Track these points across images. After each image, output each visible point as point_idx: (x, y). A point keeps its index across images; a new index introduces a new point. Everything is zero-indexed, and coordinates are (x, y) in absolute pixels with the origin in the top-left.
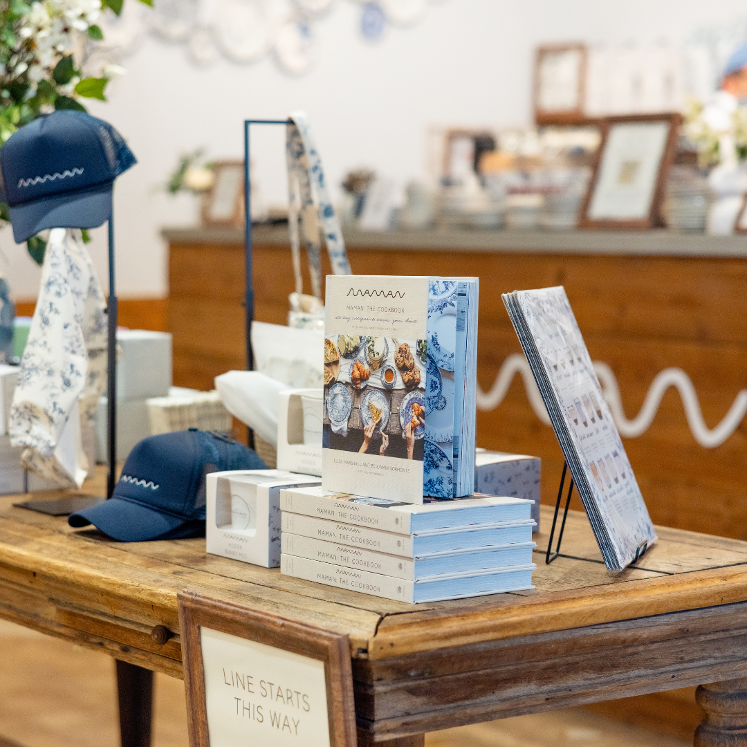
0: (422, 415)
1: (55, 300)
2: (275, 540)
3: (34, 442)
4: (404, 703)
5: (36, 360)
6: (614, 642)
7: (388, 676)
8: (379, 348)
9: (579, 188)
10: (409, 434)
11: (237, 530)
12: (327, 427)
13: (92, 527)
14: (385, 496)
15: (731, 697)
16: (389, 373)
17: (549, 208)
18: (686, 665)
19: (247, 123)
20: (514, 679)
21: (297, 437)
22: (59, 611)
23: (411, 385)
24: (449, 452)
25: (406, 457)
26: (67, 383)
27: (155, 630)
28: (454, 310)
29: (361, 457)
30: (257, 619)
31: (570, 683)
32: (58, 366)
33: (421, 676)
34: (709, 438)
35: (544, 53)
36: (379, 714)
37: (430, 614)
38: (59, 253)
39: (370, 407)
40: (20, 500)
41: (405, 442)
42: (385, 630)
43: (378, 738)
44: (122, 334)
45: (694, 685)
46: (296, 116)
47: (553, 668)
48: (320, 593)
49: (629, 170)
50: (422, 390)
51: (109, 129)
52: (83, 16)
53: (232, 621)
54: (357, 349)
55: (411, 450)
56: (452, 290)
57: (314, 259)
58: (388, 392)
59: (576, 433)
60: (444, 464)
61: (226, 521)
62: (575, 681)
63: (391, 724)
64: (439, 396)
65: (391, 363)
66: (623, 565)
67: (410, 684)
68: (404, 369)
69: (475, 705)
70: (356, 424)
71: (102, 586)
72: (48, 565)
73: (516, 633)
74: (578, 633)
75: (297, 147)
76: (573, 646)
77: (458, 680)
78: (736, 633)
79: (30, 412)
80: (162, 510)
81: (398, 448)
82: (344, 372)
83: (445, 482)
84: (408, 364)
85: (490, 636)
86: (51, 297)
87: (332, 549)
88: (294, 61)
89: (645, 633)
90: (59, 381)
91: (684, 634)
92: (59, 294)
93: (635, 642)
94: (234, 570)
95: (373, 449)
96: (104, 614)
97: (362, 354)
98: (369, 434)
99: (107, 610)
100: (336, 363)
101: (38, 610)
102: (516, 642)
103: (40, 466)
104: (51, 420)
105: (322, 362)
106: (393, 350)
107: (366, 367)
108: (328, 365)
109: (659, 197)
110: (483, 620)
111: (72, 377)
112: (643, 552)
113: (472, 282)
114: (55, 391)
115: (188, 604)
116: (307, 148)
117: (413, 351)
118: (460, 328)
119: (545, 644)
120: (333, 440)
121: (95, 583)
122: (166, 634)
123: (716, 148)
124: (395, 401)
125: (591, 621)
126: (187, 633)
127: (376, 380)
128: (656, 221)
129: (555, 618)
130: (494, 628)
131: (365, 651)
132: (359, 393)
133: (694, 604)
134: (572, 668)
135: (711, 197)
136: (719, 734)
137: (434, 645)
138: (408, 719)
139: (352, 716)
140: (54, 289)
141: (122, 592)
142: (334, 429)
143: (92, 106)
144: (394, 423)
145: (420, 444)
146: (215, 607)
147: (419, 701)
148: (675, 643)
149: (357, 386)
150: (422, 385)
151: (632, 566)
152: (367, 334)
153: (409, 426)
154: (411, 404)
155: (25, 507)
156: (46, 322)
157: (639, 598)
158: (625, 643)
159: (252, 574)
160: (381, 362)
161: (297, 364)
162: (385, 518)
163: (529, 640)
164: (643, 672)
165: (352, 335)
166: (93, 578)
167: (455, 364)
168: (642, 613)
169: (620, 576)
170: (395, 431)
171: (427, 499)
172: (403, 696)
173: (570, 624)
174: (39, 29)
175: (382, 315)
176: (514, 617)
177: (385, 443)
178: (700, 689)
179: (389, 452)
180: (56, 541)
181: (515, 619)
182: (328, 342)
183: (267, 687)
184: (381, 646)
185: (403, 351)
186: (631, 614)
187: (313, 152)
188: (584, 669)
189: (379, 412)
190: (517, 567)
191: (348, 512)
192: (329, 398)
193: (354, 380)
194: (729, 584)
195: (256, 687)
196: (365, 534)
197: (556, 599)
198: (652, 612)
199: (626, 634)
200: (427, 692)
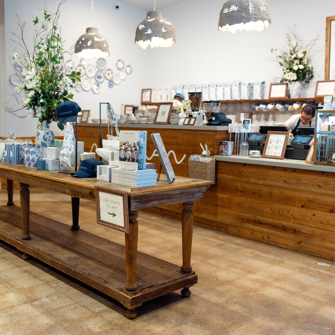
0: (138, 155)
1: (68, 135)
2: (110, 177)
3: (64, 160)
4: (136, 204)
5: (65, 146)
6: (170, 194)
7: (133, 199)
8: (130, 143)
9: (154, 116)
10: (135, 158)
11: (103, 175)
12: (120, 157)
13: (75, 175)
14: (131, 169)
15: (189, 205)
16: (132, 147)
17: (148, 120)
18: (182, 199)
19: (100, 103)
20: (154, 200)
21: (112, 159)
22: (70, 190)
23: (136, 150)
24: (142, 161)
25: (135, 162)
26: (70, 150)
27: (89, 193)
28: (143, 137)
29: (126, 162)
30: (110, 190)
31: (163, 201)
32: (69, 147)
33: (139, 199)
34: (178, 163)
35: (143, 91)
36: (131, 206)
37: (140, 189)
38: (69, 126)
39: (128, 153)
40: (59, 171)
41: (135, 160)
42: (133, 191)
43: (131, 210)
44: (78, 142)
45: (183, 202)
46: (109, 102)
47: (161, 198)
48: (120, 186)
49: (163, 113)
50: (138, 150)
51: (77, 104)
52: (69, 83)
53: (105, 190)
54: (126, 143)
55: (136, 161)
56: (143, 133)
57: (112, 128)
58: (131, 151)
59: (163, 158)
60: (141, 163)
61: (101, 174)
62: (164, 201)
63: (134, 208)
64: (140, 152)
65: (132, 146)
66: (171, 181)
67: (137, 201)
68: (134, 147)
69: (147, 205)
70: (125, 156)
71: (79, 185)
72: (69, 182)
73: (155, 192)
74: (165, 192)
75: (109, 108)
76: (164, 195)
77: (145, 200)
78: (190, 193)
79: (63, 155)
80: (88, 172)
81: (133, 160)
82: (123, 147)
83: (141, 166)
84: (135, 146)
85: (150, 192)
86: (67, 134)
87: (121, 178)
88: (96, 91)
89: (175, 193)
90: (69, 149)
91: (182, 193)
92: (69, 134)
93: (174, 194)
94: (103, 182)
95: (129, 161)
96: (79, 190)
97: (127, 144)
98: (128, 158)
99: (80, 190)
100: (122, 146)
101: (65, 190)
102: (154, 194)
103: (64, 165)
104: (67, 156)
105: (119, 146)
106: (132, 143)
107: (127, 147)
108: (120, 146)
109: (169, 118)
110: (148, 190)
111: (71, 149)
112: (174, 179)
113: (146, 132)
114: (68, 151)
115: (97, 187)
116: (111, 108)
117: (136, 144)
118: (144, 140)
119: (159, 194)
120: (121, 159)
121: (78, 185)
122: (91, 193)
123: (180, 109)
124: (133, 152)
125: (167, 190)
126: (97, 192)
127: (129, 149)
128: (169, 123)
129: (161, 190)
130: (151, 191)
131: (130, 195)
132: (126, 151)
133: (184, 188)
134: (163, 199)
135: (179, 118)
136: (187, 211)
137: (141, 194)
138: (136, 207)
139: (128, 206)
140: (68, 133)
141: (84, 186)
142: (121, 157)
143: (70, 100)
144: (133, 156)
145: (137, 160)
146: (102, 188)
147: (138, 204)
148: (180, 195)
149: (126, 150)
150: (138, 149)
151: (172, 182)
152: (127, 141)
153: (135, 157)
154: (135, 153)
155: (59, 172)
156: (66, 139)
157: (175, 187)
158: (172, 195)
159: (106, 183)
160: (130, 146)
161: (111, 147)
162: (131, 173)
163: (157, 193)
164: (175, 200)
165: (125, 141)
166: (78, 184)
167: (143, 146)
168: (175, 189)
169: (171, 183)
170: (133, 158)
171: (138, 170)
172: (136, 203)
173: (164, 191)
174: (61, 86)
175: (130, 137)
176: (155, 189)
177: (131, 160)
178: (184, 204)
179: (131, 161)
180: (69, 178)
181: (155, 190)
182: (120, 142)
183: (112, 201)
184: (133, 193)
185: (134, 144)
186: (174, 189)
187: (112, 109)
188: (165, 199)
189: (129, 155)
190: (153, 181)
191: (124, 171)
192: (120, 152)
193: (125, 149)
194: (189, 185)
195: (110, 202)
196: (127, 175)
197: (160, 187)
198: (177, 189)
199: (172, 193)
200: (140, 202)
